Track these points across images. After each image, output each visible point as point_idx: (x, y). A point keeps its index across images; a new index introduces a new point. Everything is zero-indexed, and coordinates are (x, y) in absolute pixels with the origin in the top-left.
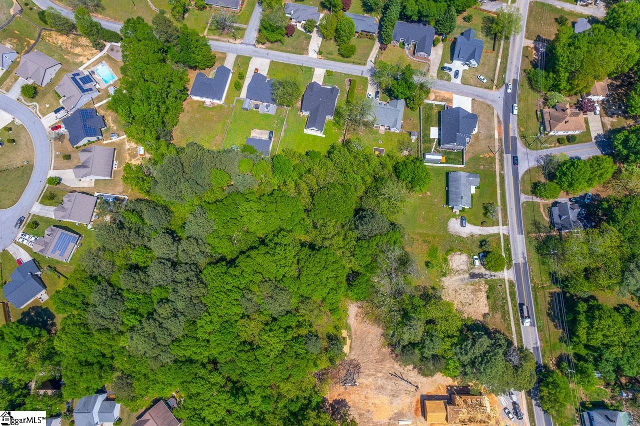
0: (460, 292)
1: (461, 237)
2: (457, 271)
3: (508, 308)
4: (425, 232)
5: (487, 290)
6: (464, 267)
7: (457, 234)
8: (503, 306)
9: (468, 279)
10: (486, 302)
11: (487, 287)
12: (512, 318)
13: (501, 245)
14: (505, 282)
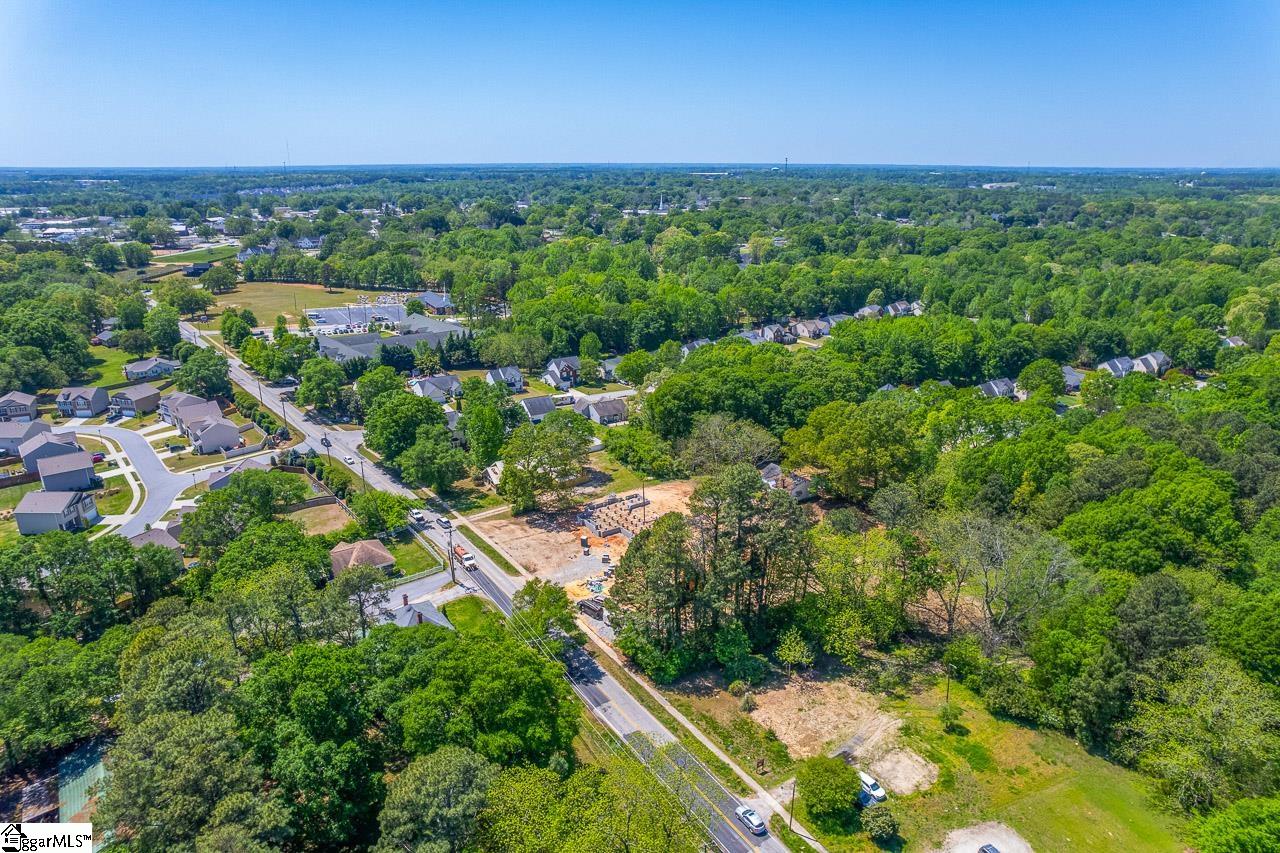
0: (843, 719)
1: (962, 826)
2: (888, 751)
4: (1048, 790)
5: (789, 750)
6: (882, 766)
7: (973, 828)
8: (726, 737)
9: (851, 747)
10: (771, 727)
11: (794, 756)
12: (690, 726)
14: (762, 785)
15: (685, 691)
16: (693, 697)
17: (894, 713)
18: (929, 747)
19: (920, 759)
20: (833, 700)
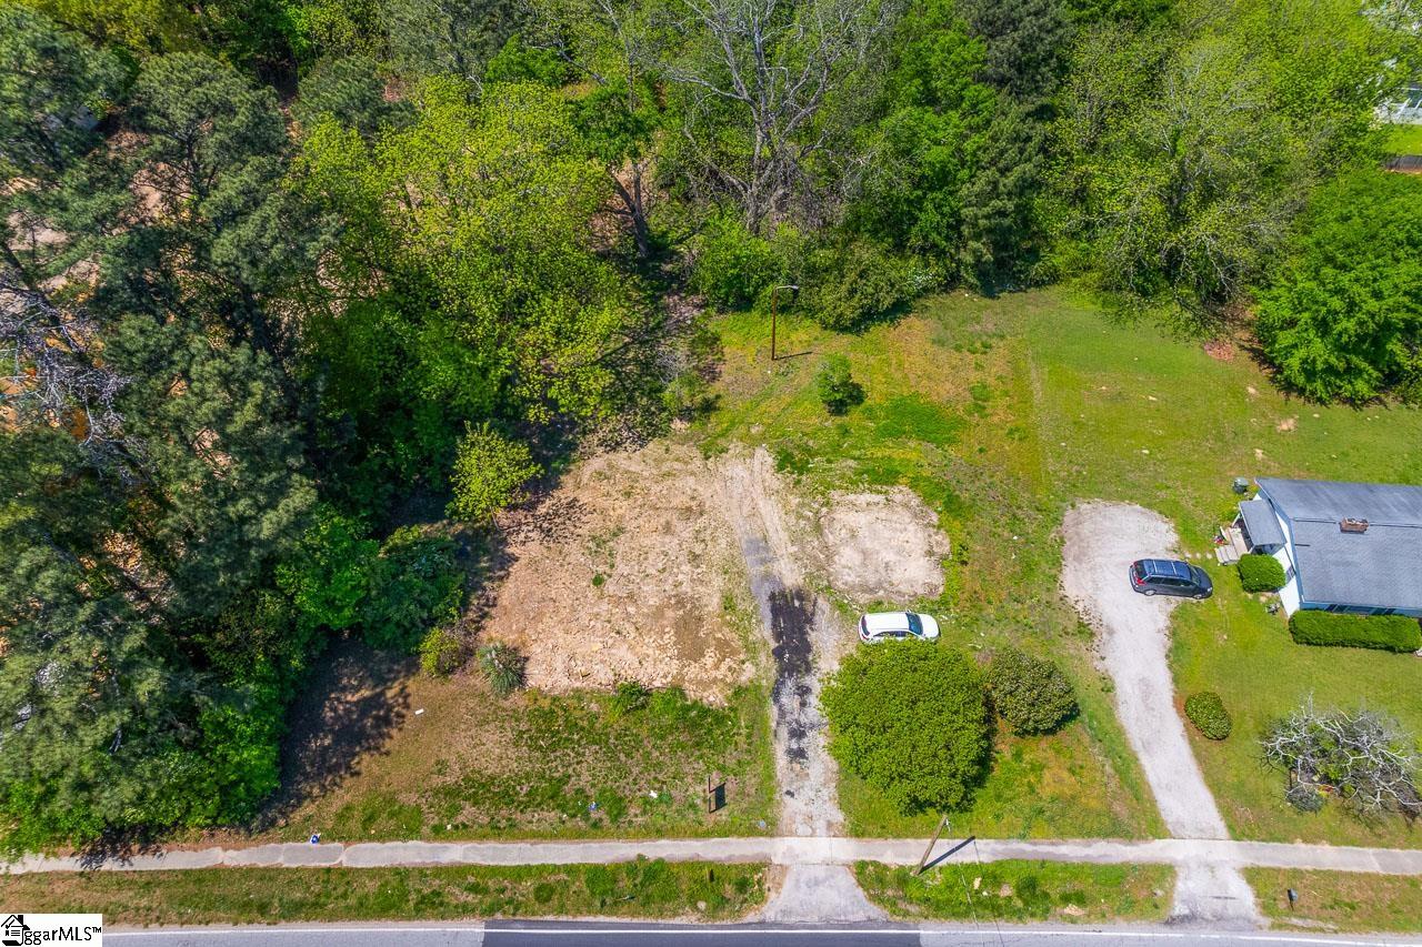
0: (685, 530)
1: (1058, 563)
2: (818, 529)
3: (539, 836)
4: (1038, 397)
5: (692, 693)
6: (847, 567)
7: (1070, 551)
8: (554, 794)
9: (767, 577)
10: (603, 675)
11: (715, 698)
12: (456, 853)
13: (1062, 835)
14: (752, 832)
15: (334, 767)
16: (366, 762)
17: (735, 447)
18: (852, 463)
19: (868, 497)
20: (622, 507)
